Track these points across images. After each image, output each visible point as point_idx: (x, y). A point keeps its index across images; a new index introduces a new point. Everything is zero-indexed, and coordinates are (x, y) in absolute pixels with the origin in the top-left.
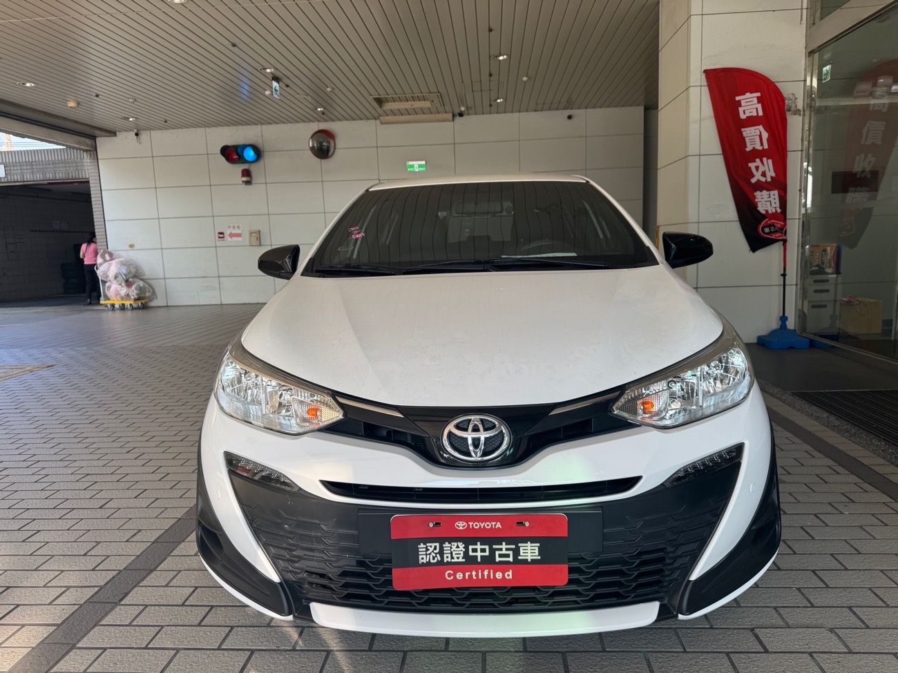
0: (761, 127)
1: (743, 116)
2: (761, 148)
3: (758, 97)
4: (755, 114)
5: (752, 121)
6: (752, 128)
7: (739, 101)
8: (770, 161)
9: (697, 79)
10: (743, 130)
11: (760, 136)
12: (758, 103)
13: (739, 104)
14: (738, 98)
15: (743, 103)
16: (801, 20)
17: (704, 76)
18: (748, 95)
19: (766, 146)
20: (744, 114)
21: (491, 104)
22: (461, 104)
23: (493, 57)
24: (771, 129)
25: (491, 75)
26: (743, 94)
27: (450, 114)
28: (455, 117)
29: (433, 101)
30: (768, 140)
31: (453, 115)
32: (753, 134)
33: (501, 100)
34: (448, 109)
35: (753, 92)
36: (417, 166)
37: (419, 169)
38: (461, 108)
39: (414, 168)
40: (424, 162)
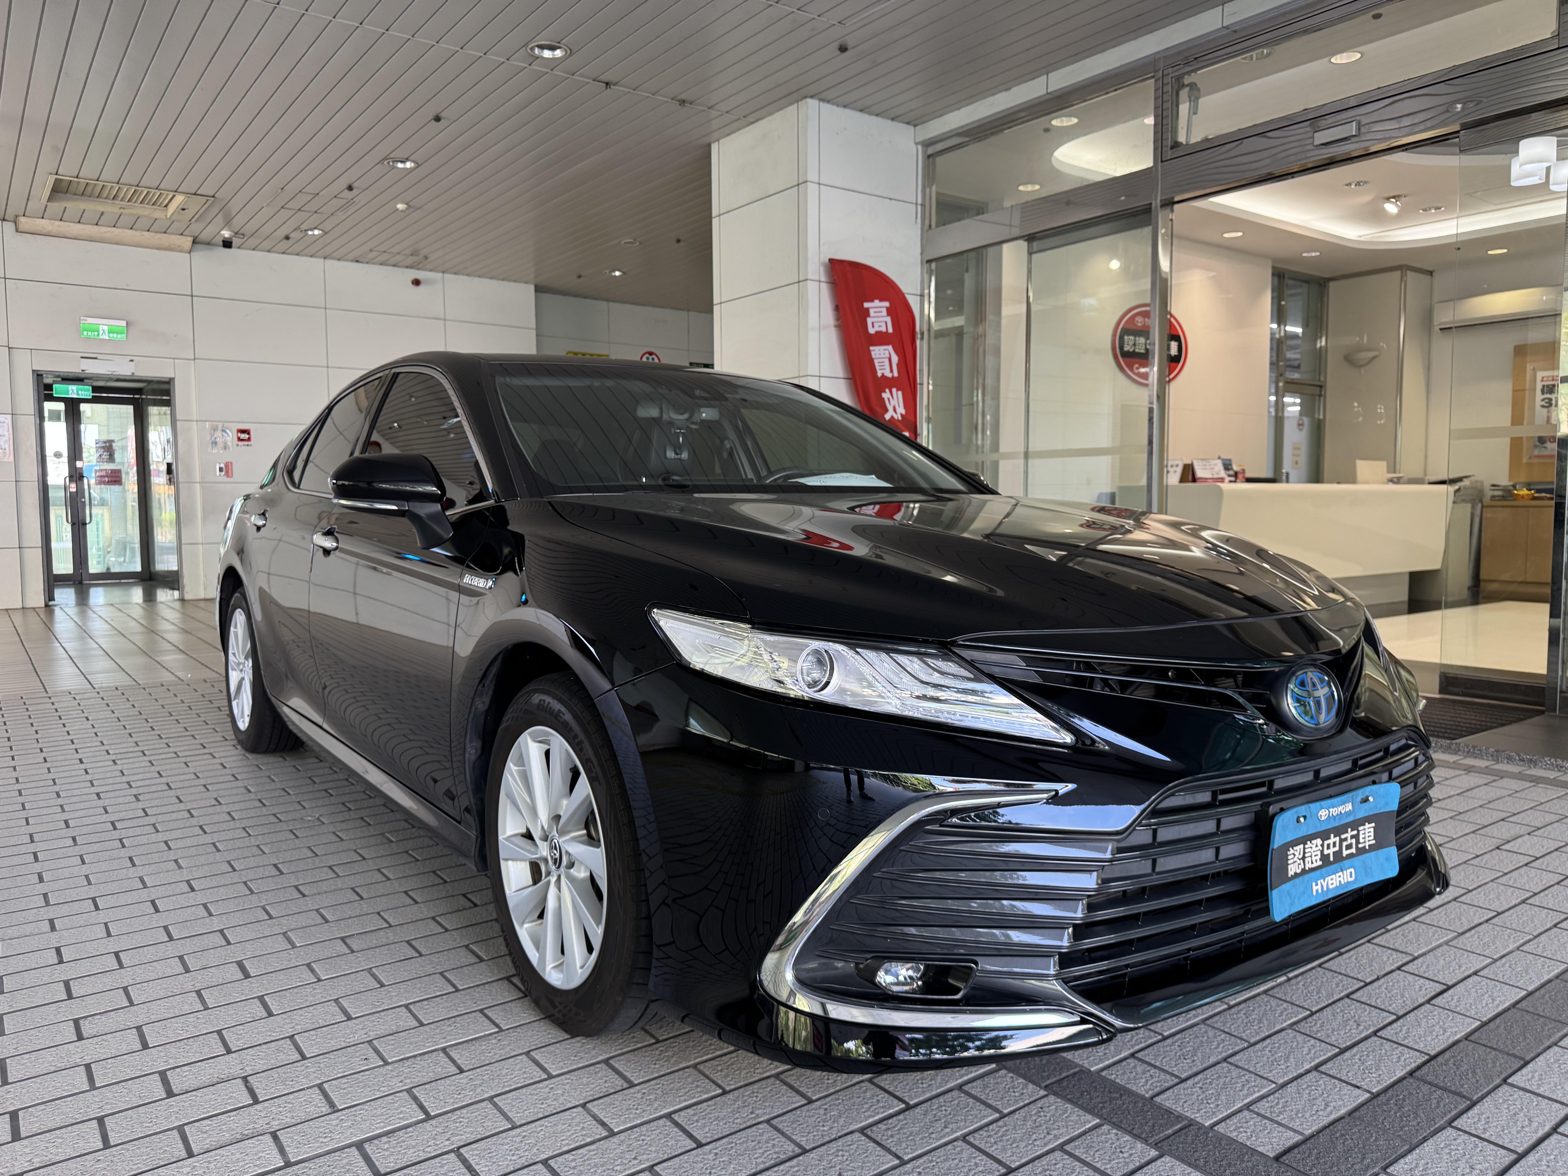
0: (890, 348)
1: (872, 331)
2: (889, 375)
3: (887, 308)
4: (884, 329)
5: (881, 339)
6: (882, 348)
7: (868, 309)
8: (900, 393)
9: (816, 271)
10: (871, 348)
11: (890, 359)
12: (888, 315)
13: (866, 312)
14: (866, 305)
15: (872, 311)
16: (916, 218)
17: (825, 268)
18: (877, 303)
19: (896, 374)
20: (873, 326)
21: (291, 235)
22: (228, 223)
23: (390, 160)
24: (900, 351)
25: (350, 188)
26: (872, 301)
27: (191, 239)
28: (197, 246)
29: (183, 209)
30: (898, 365)
31: (194, 242)
32: (882, 356)
33: (316, 232)
34: (196, 228)
35: (881, 300)
36: (106, 328)
37: (111, 335)
38: (222, 232)
39: (98, 332)
40: (124, 323)
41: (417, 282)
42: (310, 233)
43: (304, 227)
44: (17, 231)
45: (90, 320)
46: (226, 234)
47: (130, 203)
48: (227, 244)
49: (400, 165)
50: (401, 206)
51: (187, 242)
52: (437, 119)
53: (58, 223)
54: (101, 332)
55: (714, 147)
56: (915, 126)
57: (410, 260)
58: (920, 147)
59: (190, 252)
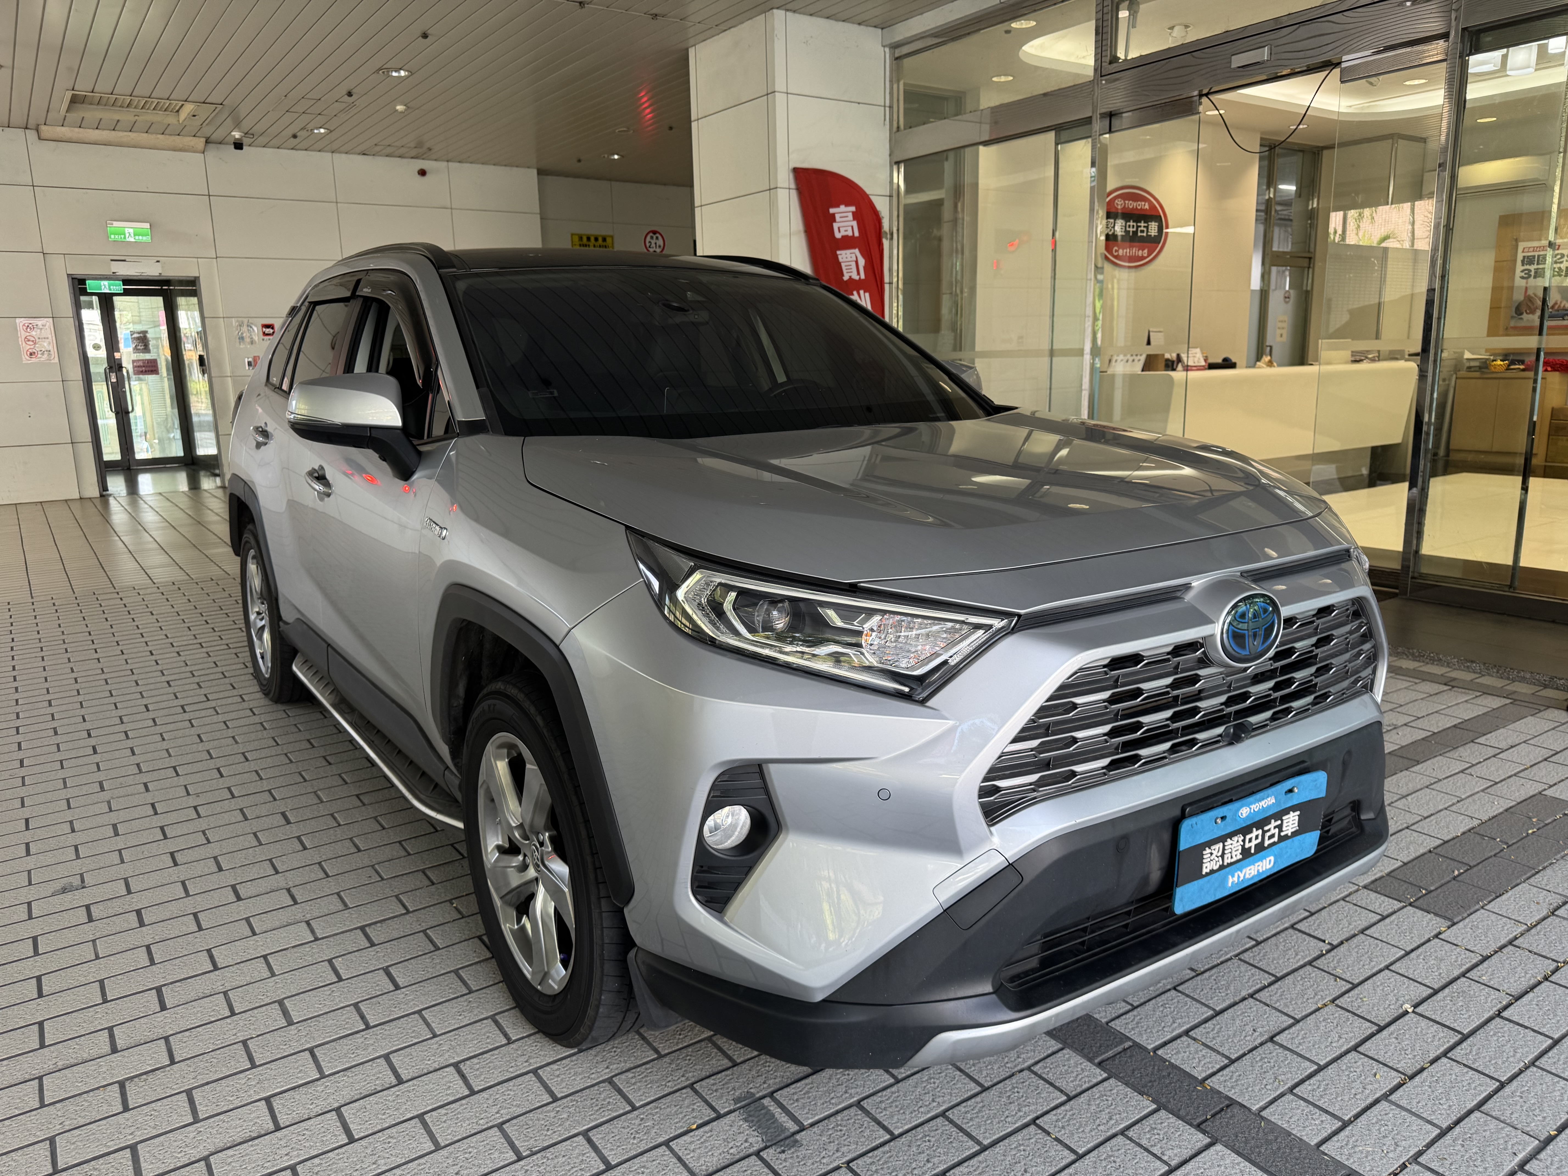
0: (857, 251)
1: (838, 235)
2: (857, 278)
3: (853, 213)
4: (850, 233)
5: (847, 243)
6: (848, 252)
7: (834, 215)
8: (867, 295)
9: (785, 180)
10: (838, 252)
11: (857, 262)
12: (854, 219)
13: (833, 218)
14: (832, 211)
15: (837, 217)
16: (885, 120)
17: (791, 176)
18: (843, 208)
19: (863, 276)
20: (839, 231)
21: (298, 134)
22: (237, 125)
23: (384, 70)
24: (867, 254)
25: (350, 94)
26: (838, 206)
27: (203, 140)
28: (210, 145)
29: (194, 116)
30: (865, 268)
31: (207, 142)
32: (849, 259)
33: (322, 131)
34: (207, 131)
35: (847, 205)
36: (131, 231)
37: (137, 237)
38: (233, 133)
39: (125, 235)
40: (147, 225)
41: (422, 173)
42: (316, 131)
43: (310, 127)
44: (39, 138)
45: (116, 224)
46: (237, 135)
47: (143, 110)
48: (238, 146)
49: (394, 74)
50: (400, 108)
51: (200, 143)
52: (425, 36)
53: (77, 130)
54: (127, 235)
55: (692, 52)
56: (882, 29)
57: (414, 153)
58: (887, 50)
59: (203, 153)
